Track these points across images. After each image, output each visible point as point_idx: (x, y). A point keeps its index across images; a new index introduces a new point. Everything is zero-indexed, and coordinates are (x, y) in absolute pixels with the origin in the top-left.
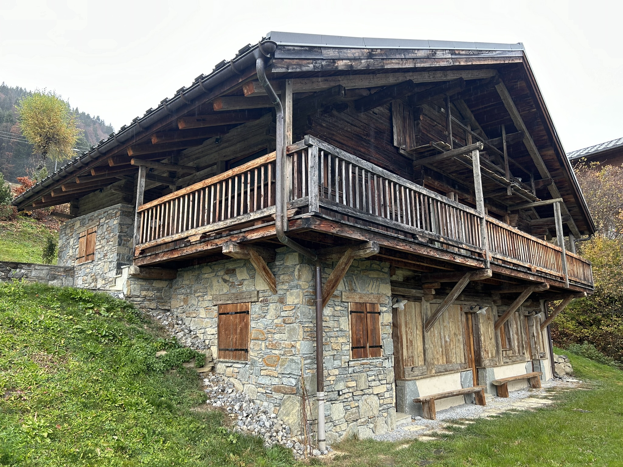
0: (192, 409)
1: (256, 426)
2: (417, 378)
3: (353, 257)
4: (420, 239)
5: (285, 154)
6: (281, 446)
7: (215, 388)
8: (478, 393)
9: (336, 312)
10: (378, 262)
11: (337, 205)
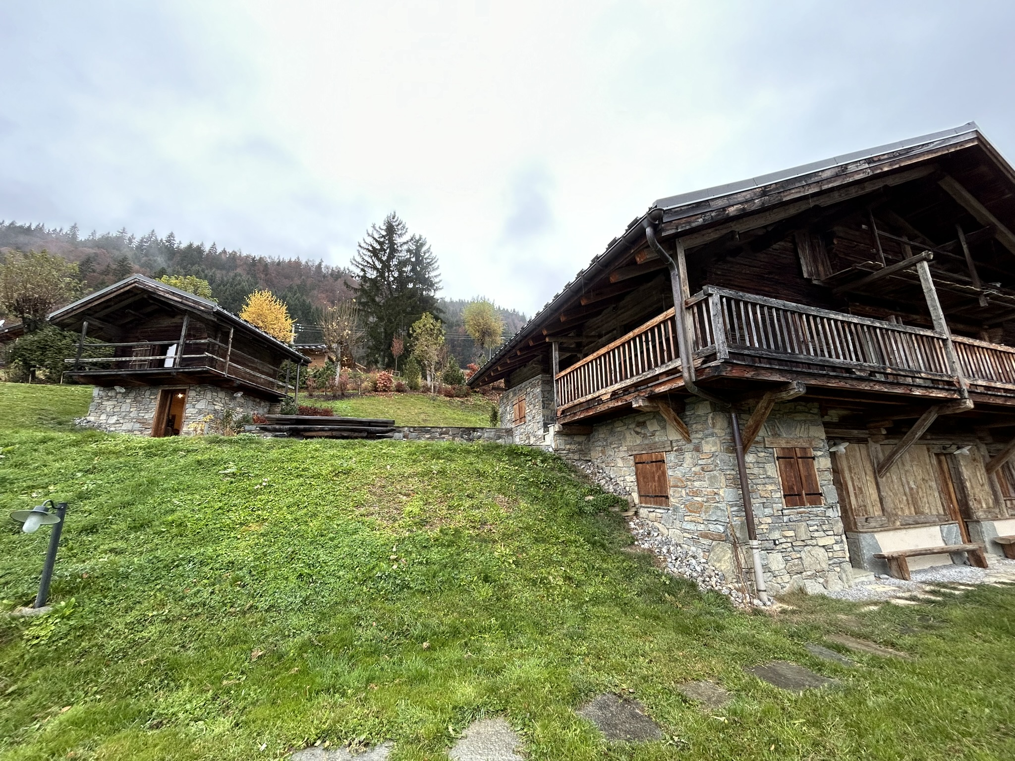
0: (622, 549)
1: (687, 569)
2: (875, 530)
3: (774, 400)
4: (858, 373)
5: (684, 308)
6: (716, 592)
7: (641, 531)
8: (972, 552)
9: (759, 459)
10: (803, 404)
11: (748, 348)
